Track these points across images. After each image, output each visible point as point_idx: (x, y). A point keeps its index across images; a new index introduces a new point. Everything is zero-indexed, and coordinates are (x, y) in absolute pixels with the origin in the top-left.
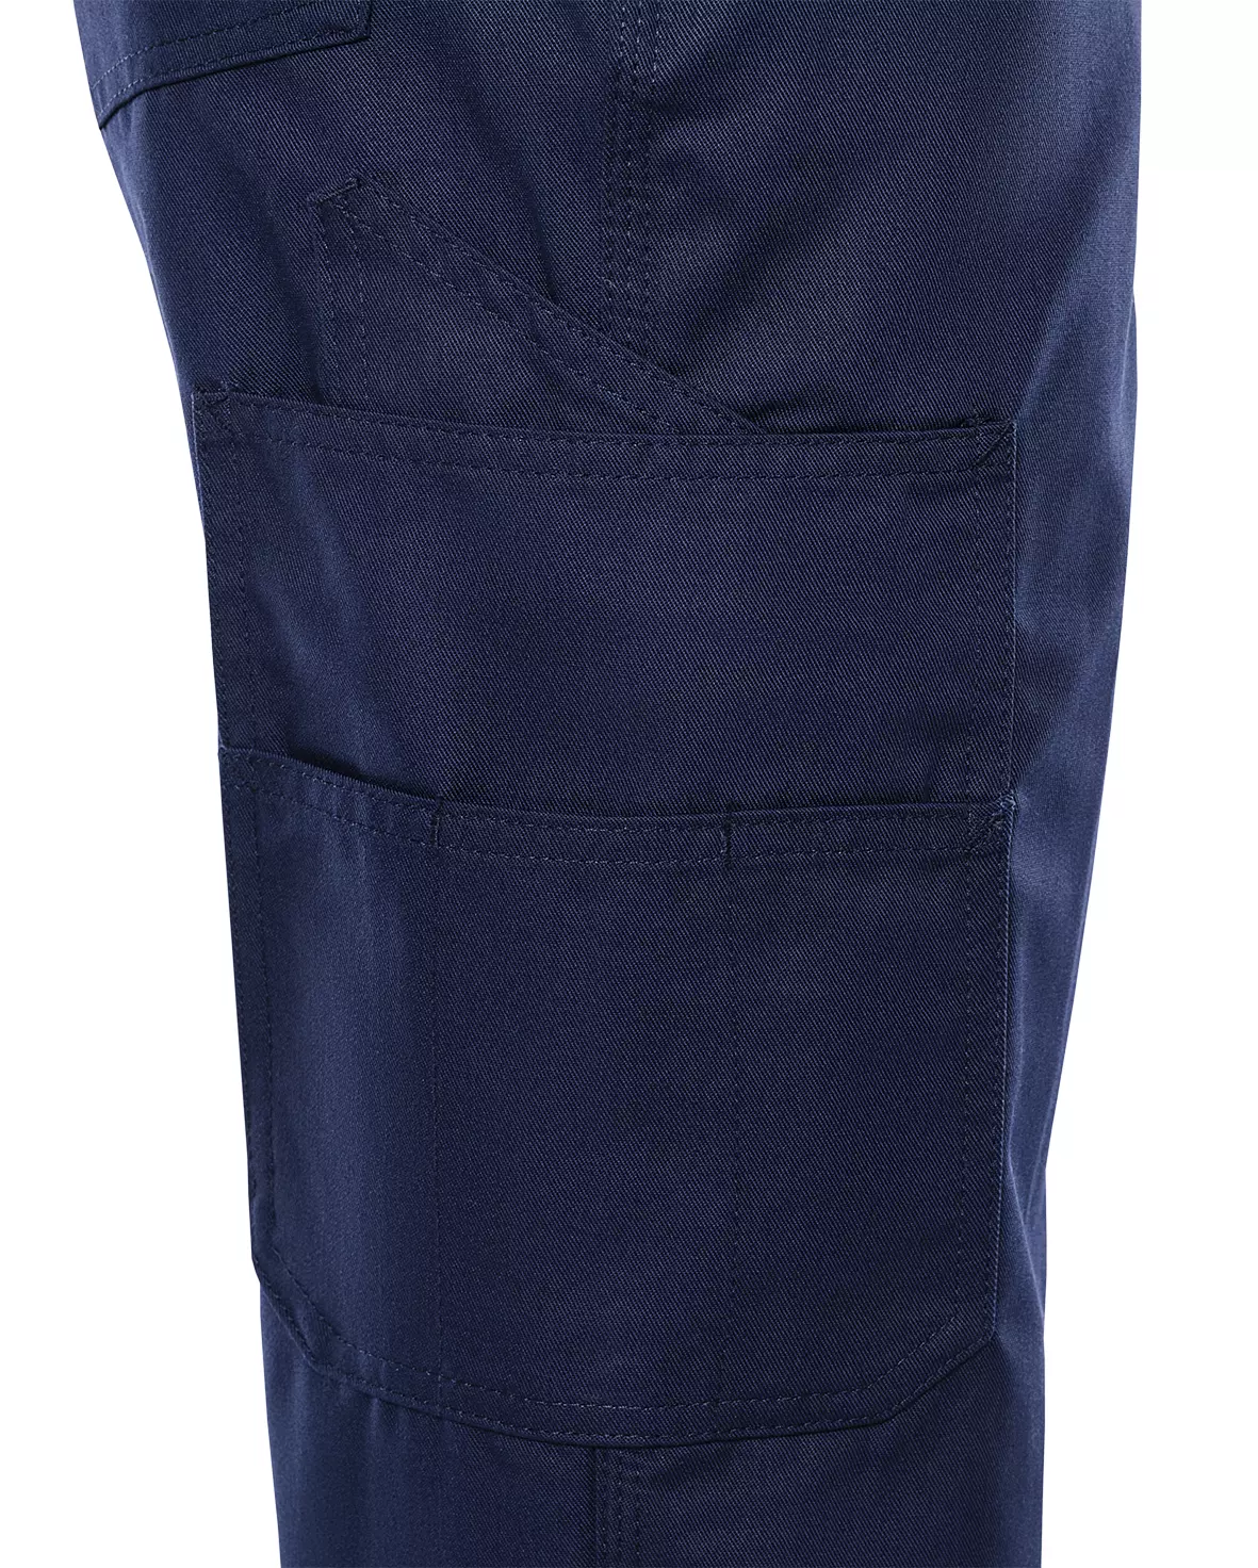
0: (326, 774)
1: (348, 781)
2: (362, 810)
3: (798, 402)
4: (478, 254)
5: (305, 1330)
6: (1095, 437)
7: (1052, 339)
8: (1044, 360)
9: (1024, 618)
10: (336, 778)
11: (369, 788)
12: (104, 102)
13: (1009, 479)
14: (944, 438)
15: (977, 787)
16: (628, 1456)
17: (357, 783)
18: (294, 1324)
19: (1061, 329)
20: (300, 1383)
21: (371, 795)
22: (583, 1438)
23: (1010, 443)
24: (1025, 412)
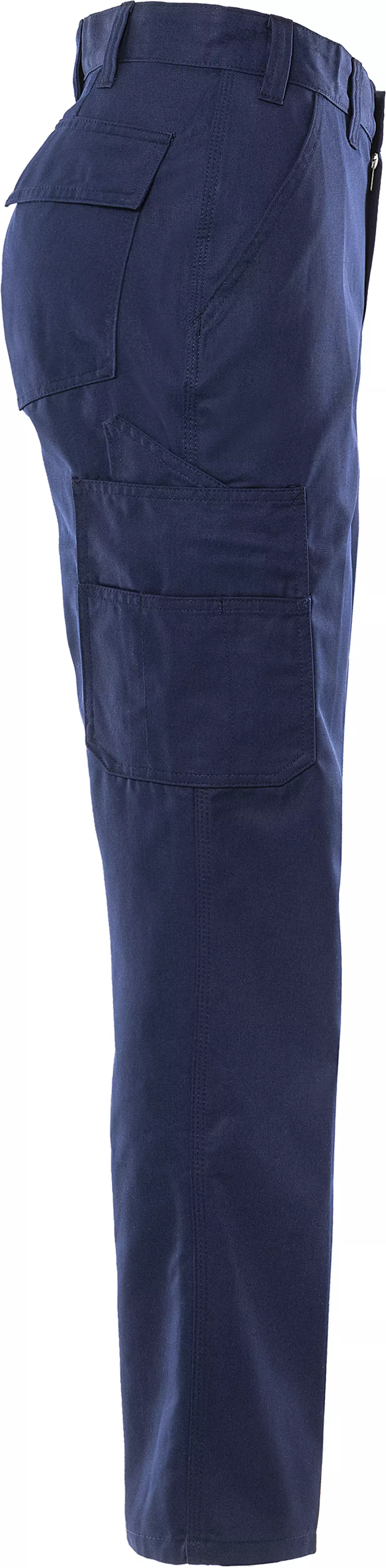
0: (109, 589)
1: (116, 590)
2: (120, 598)
3: (240, 480)
4: (150, 438)
5: (106, 762)
6: (333, 494)
7: (316, 464)
8: (314, 470)
9: (310, 544)
10: (113, 590)
11: (122, 591)
12: (23, 401)
13: (304, 504)
14: (284, 491)
15: (299, 595)
16: (204, 791)
17: (119, 590)
18: (102, 761)
19: (319, 461)
20: (104, 780)
21: (123, 593)
22: (190, 785)
23: (303, 493)
24: (308, 484)
